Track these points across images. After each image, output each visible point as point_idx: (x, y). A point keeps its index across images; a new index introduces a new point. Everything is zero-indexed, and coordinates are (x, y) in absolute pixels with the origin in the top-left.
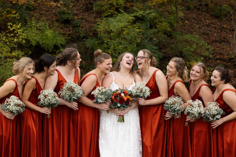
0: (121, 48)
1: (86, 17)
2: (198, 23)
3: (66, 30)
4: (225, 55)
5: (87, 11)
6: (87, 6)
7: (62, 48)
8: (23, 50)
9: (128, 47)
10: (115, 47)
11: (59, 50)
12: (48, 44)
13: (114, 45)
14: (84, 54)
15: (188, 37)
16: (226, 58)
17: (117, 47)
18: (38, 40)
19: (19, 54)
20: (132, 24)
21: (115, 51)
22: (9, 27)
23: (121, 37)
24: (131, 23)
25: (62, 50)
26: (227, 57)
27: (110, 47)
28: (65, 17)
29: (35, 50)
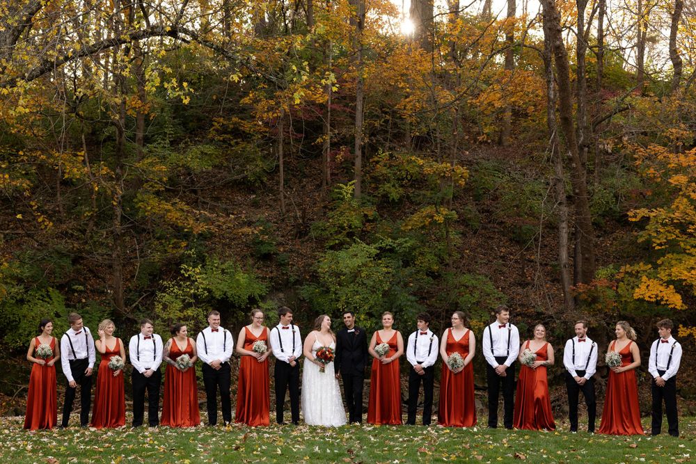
1: (299, 249)
2: (487, 253)
3: (267, 271)
4: (531, 308)
5: (300, 238)
6: (299, 228)
11: (257, 304)
12: (240, 296)
13: (347, 295)
15: (466, 279)
17: (351, 298)
18: (225, 290)
20: (375, 260)
22: (182, 272)
23: (358, 282)
24: (374, 258)
25: (260, 304)
26: (533, 310)
27: (339, 297)
28: (264, 249)
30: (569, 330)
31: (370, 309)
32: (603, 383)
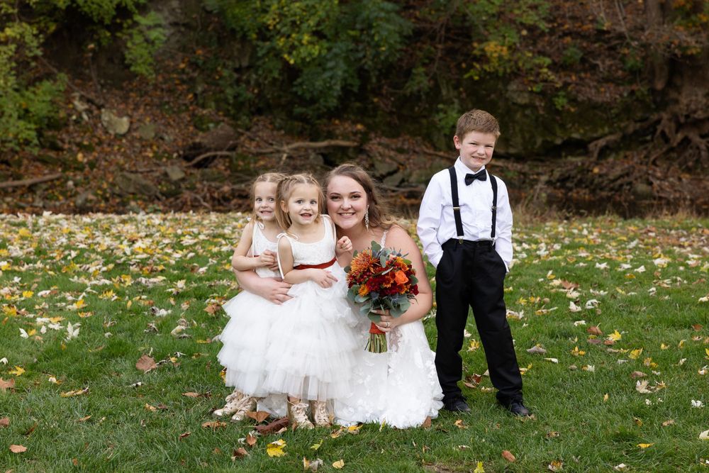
0: (298, 10)
4: (587, 22)
7: (140, 14)
8: (33, 21)
9: (317, 6)
10: (283, 8)
11: (131, 18)
12: (101, 4)
14: (200, 28)
16: (589, 29)
17: (287, 6)
19: (23, 32)
21: (283, 18)
25: (137, 18)
26: (590, 26)
27: (268, 6)
29: (66, 21)
30: (649, 60)
31: (318, 24)
32: (703, 147)
